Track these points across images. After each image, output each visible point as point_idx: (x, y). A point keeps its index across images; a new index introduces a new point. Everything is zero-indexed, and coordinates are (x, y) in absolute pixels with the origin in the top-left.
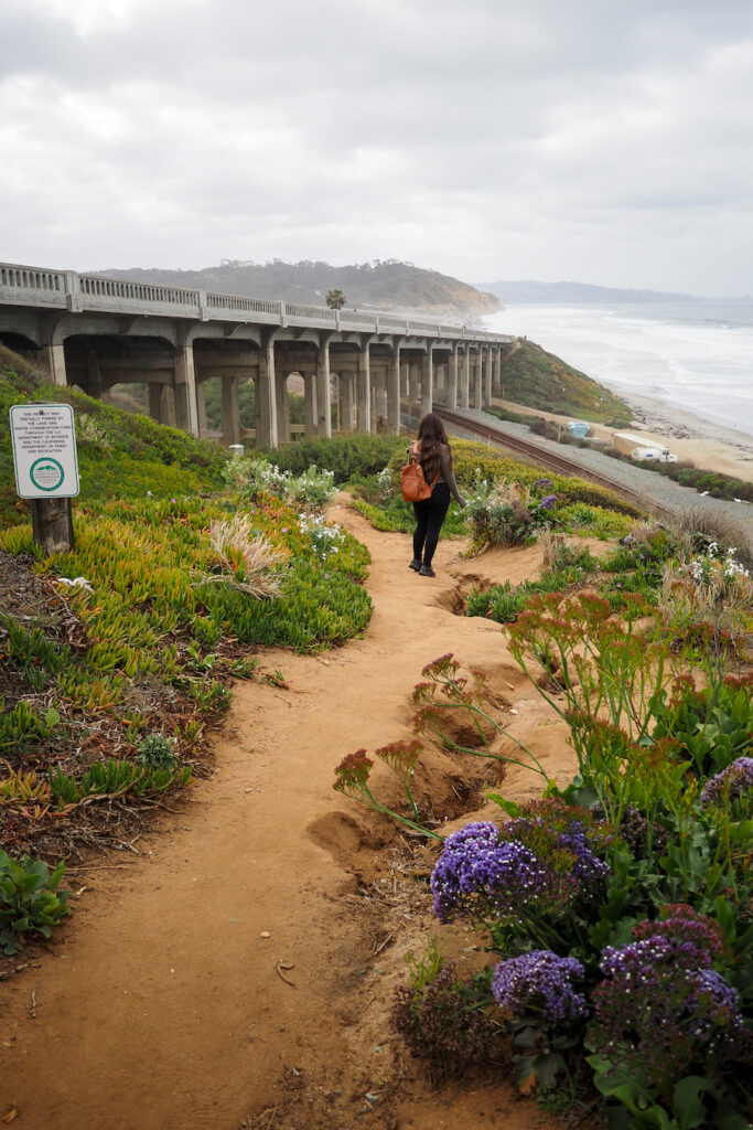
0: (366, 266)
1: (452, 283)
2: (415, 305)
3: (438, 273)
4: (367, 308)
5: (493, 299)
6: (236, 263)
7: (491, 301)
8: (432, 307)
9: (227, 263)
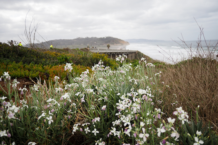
0: (104, 38)
1: (120, 40)
2: (113, 44)
3: (117, 38)
4: (105, 45)
5: (128, 43)
6: (80, 38)
7: (127, 43)
8: (117, 45)
9: (78, 38)
